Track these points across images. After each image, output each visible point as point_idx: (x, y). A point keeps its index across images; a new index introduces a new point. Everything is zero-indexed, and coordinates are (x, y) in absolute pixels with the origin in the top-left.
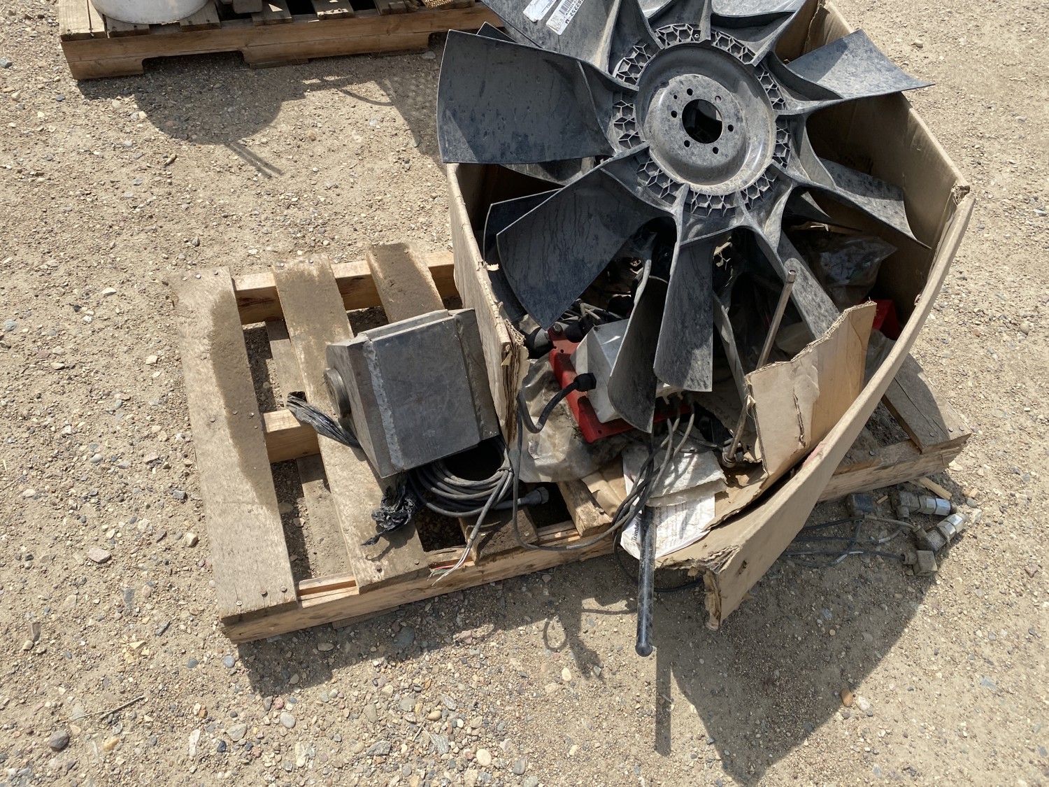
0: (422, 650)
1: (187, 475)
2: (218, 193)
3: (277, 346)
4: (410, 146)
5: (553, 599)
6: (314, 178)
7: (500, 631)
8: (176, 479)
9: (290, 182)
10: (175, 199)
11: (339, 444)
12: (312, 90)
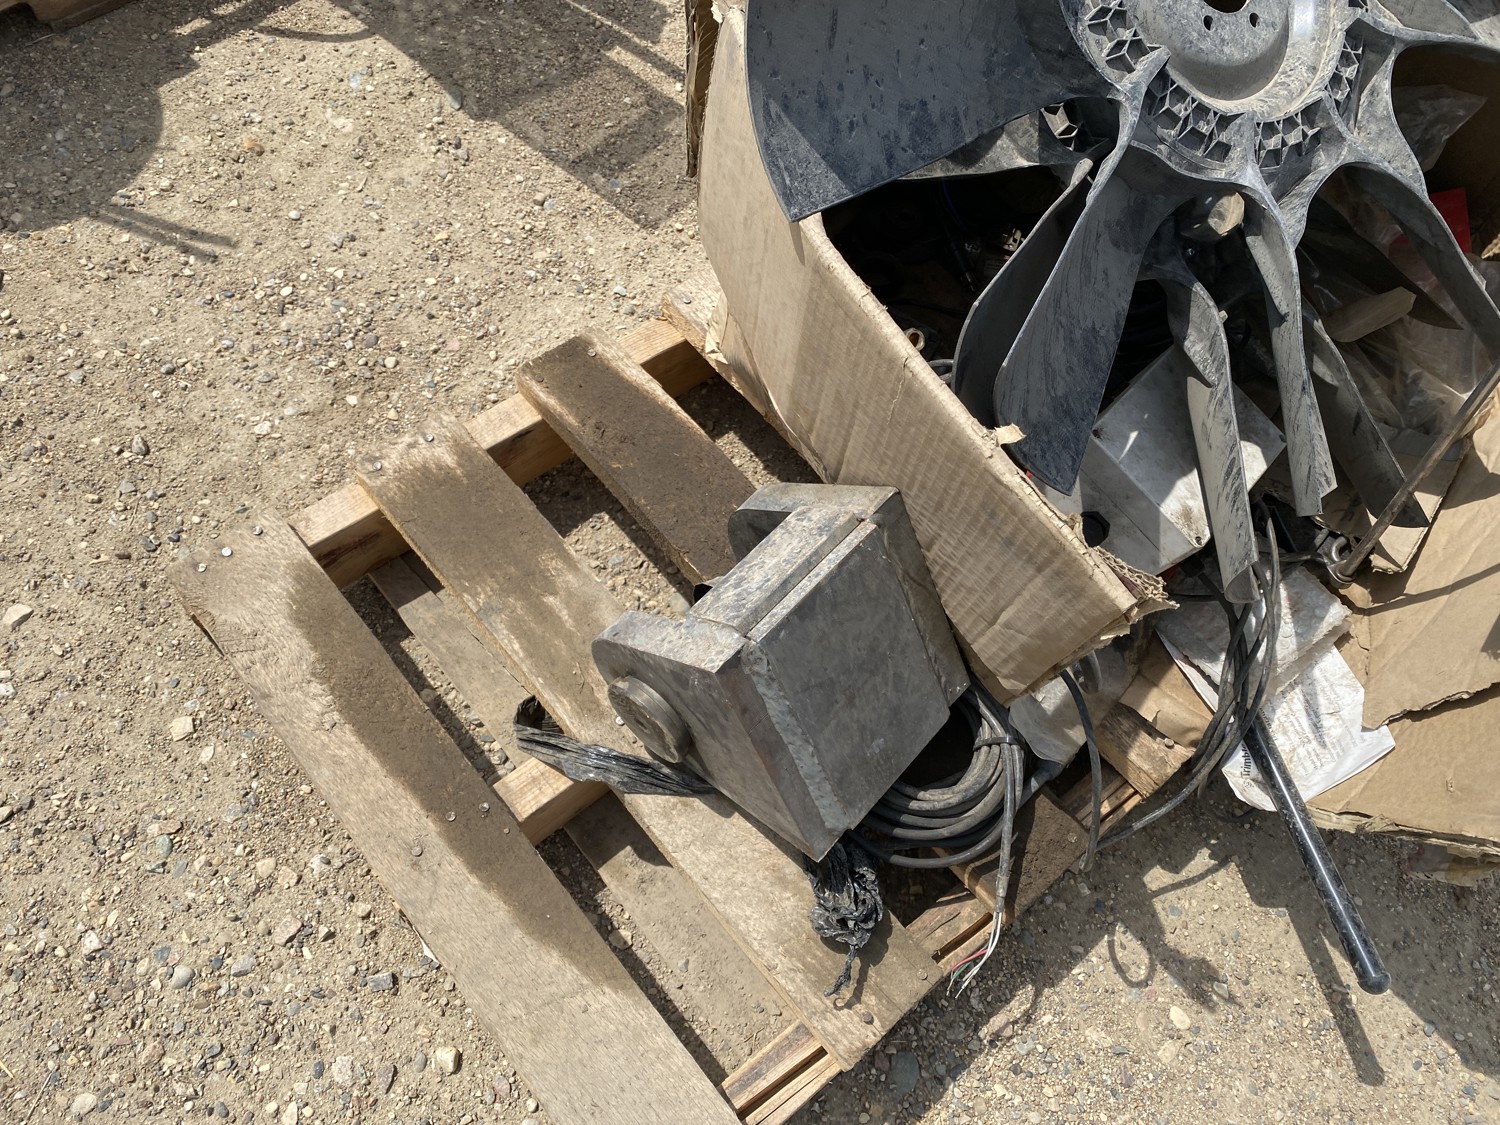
0: (940, 1081)
1: (374, 934)
2: (130, 325)
3: (416, 612)
4: (448, 109)
5: (1099, 896)
6: (301, 233)
7: (1046, 991)
8: (356, 950)
9: (258, 256)
10: (48, 365)
11: (673, 799)
12: (204, 45)
